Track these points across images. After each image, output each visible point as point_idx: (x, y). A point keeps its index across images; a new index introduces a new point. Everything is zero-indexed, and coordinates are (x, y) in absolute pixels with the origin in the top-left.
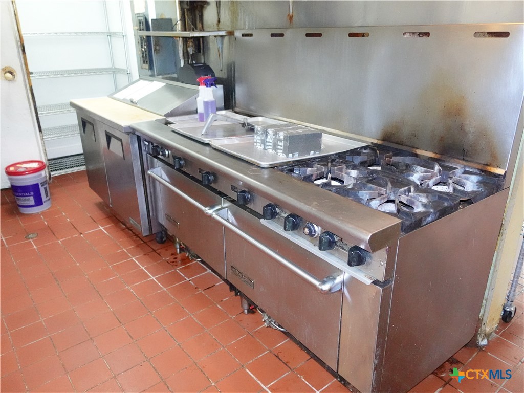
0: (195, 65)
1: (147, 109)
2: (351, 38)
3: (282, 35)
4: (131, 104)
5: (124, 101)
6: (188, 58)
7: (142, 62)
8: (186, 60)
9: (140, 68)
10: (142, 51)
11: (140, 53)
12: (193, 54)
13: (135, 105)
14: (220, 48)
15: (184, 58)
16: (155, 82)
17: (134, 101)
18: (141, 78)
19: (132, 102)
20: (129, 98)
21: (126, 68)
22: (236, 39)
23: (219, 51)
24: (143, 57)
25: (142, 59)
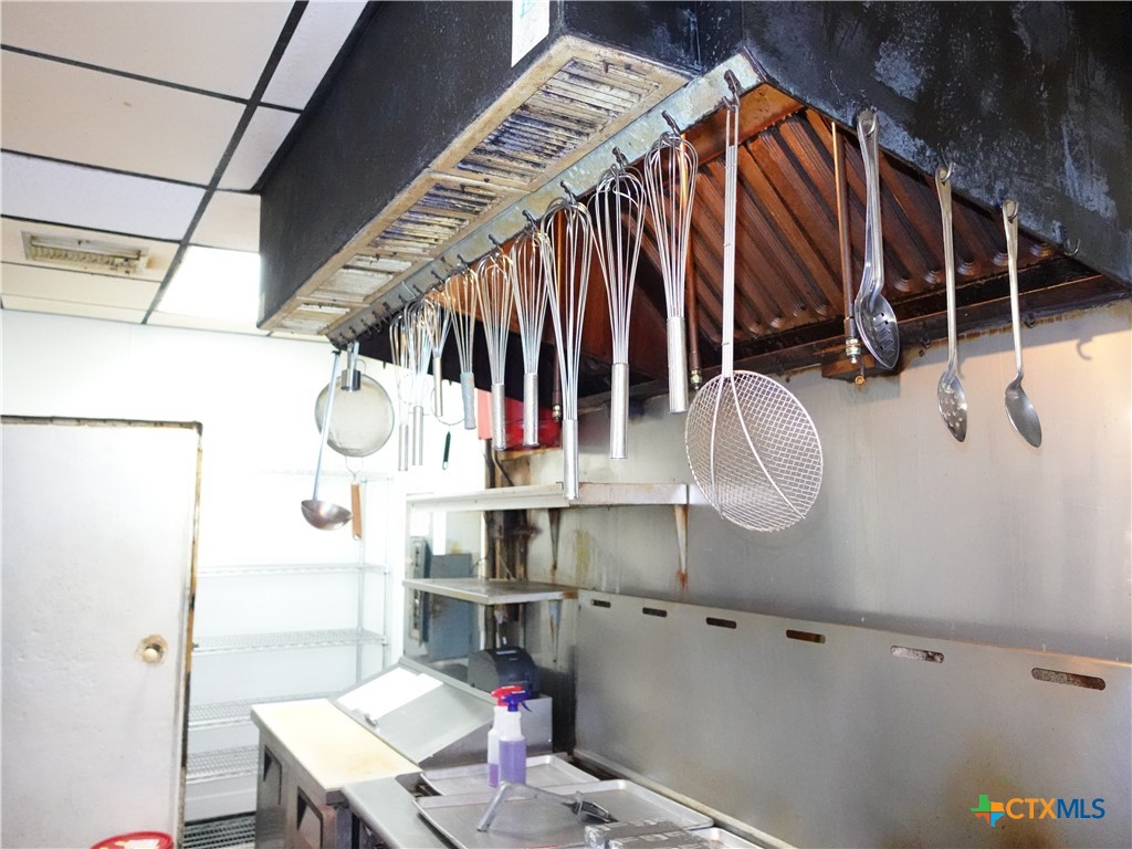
0: (499, 653)
1: (391, 743)
2: (791, 640)
3: (663, 614)
4: (367, 725)
5: (353, 715)
6: (495, 632)
7: (412, 625)
8: (490, 633)
9: (408, 635)
10: (415, 604)
11: (410, 607)
12: (504, 623)
13: (371, 728)
14: (555, 617)
15: (486, 630)
16: (423, 676)
17: (372, 719)
18: (401, 664)
19: (368, 720)
20: (364, 710)
21: (381, 633)
22: (580, 607)
23: (552, 624)
24: (415, 615)
25: (413, 619)
